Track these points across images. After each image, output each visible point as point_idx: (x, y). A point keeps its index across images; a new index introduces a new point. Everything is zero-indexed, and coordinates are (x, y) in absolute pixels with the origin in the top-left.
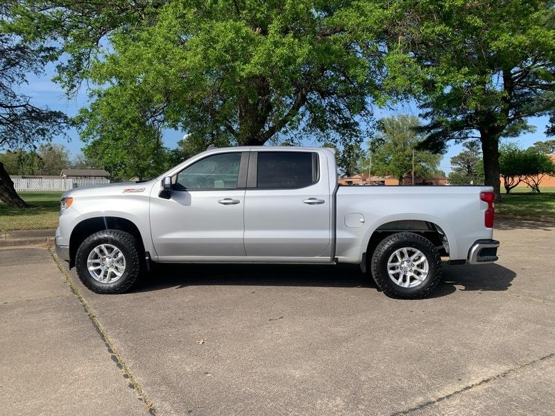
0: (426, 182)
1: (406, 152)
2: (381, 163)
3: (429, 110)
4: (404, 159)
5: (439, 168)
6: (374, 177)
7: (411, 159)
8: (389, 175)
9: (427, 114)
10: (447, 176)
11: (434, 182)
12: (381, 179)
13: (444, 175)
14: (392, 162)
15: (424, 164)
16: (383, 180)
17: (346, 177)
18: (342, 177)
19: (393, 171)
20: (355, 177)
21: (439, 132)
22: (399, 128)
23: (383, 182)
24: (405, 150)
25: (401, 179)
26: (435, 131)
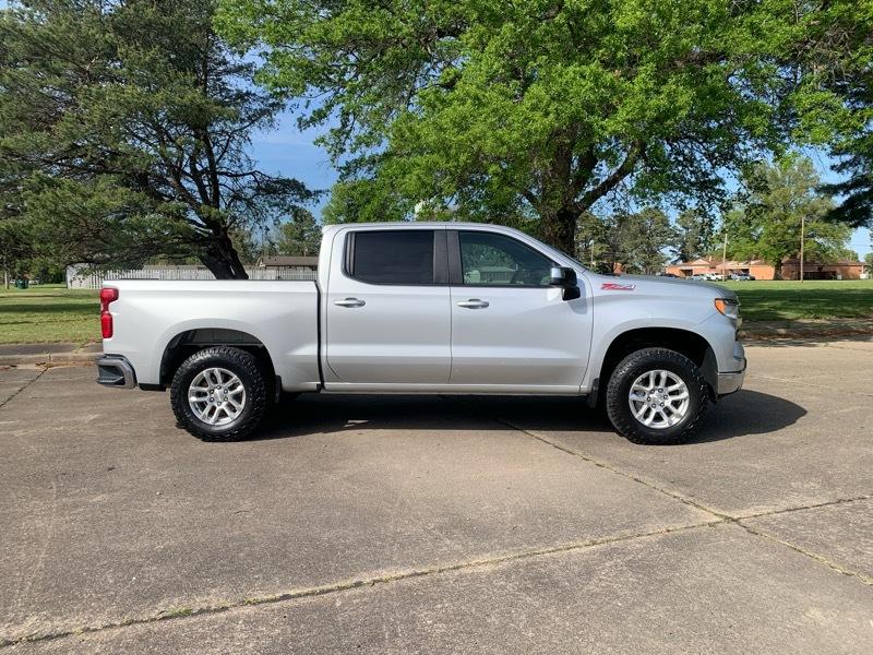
0: (824, 269)
1: (790, 221)
2: (743, 240)
3: (847, 158)
4: (785, 233)
5: (847, 247)
6: (731, 263)
7: (797, 233)
8: (756, 259)
9: (844, 166)
10: (862, 259)
11: (838, 270)
12: (742, 266)
13: (857, 258)
14: (763, 238)
15: (820, 240)
16: (745, 267)
17: (681, 262)
18: (675, 263)
19: (766, 253)
20: (696, 263)
21: (864, 193)
22: (777, 180)
23: (746, 271)
24: (786, 217)
25: (778, 265)
26: (857, 191)
